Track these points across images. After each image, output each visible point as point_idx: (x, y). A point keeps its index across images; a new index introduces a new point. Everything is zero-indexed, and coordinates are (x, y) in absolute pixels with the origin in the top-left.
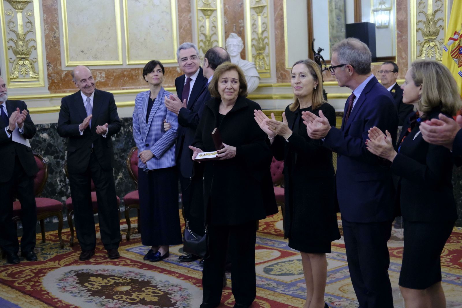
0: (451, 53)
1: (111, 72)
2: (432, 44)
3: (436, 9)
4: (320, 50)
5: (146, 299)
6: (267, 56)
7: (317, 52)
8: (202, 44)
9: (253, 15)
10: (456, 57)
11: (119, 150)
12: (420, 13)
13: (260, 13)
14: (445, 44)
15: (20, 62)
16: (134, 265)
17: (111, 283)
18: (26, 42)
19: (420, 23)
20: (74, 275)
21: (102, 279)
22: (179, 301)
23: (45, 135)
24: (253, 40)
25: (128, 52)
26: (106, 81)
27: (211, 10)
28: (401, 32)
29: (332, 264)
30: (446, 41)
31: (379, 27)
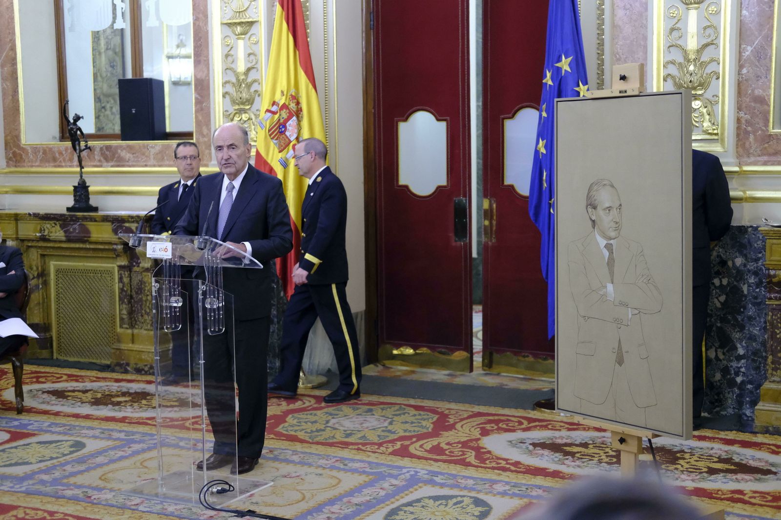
0: (269, 131)
2: (245, 117)
3: (250, 65)
4: (77, 118)
7: (72, 121)
10: (276, 138)
12: (227, 71)
14: (260, 118)
19: (227, 85)
28: (201, 96)
29: (92, 445)
30: (262, 114)
31: (175, 84)
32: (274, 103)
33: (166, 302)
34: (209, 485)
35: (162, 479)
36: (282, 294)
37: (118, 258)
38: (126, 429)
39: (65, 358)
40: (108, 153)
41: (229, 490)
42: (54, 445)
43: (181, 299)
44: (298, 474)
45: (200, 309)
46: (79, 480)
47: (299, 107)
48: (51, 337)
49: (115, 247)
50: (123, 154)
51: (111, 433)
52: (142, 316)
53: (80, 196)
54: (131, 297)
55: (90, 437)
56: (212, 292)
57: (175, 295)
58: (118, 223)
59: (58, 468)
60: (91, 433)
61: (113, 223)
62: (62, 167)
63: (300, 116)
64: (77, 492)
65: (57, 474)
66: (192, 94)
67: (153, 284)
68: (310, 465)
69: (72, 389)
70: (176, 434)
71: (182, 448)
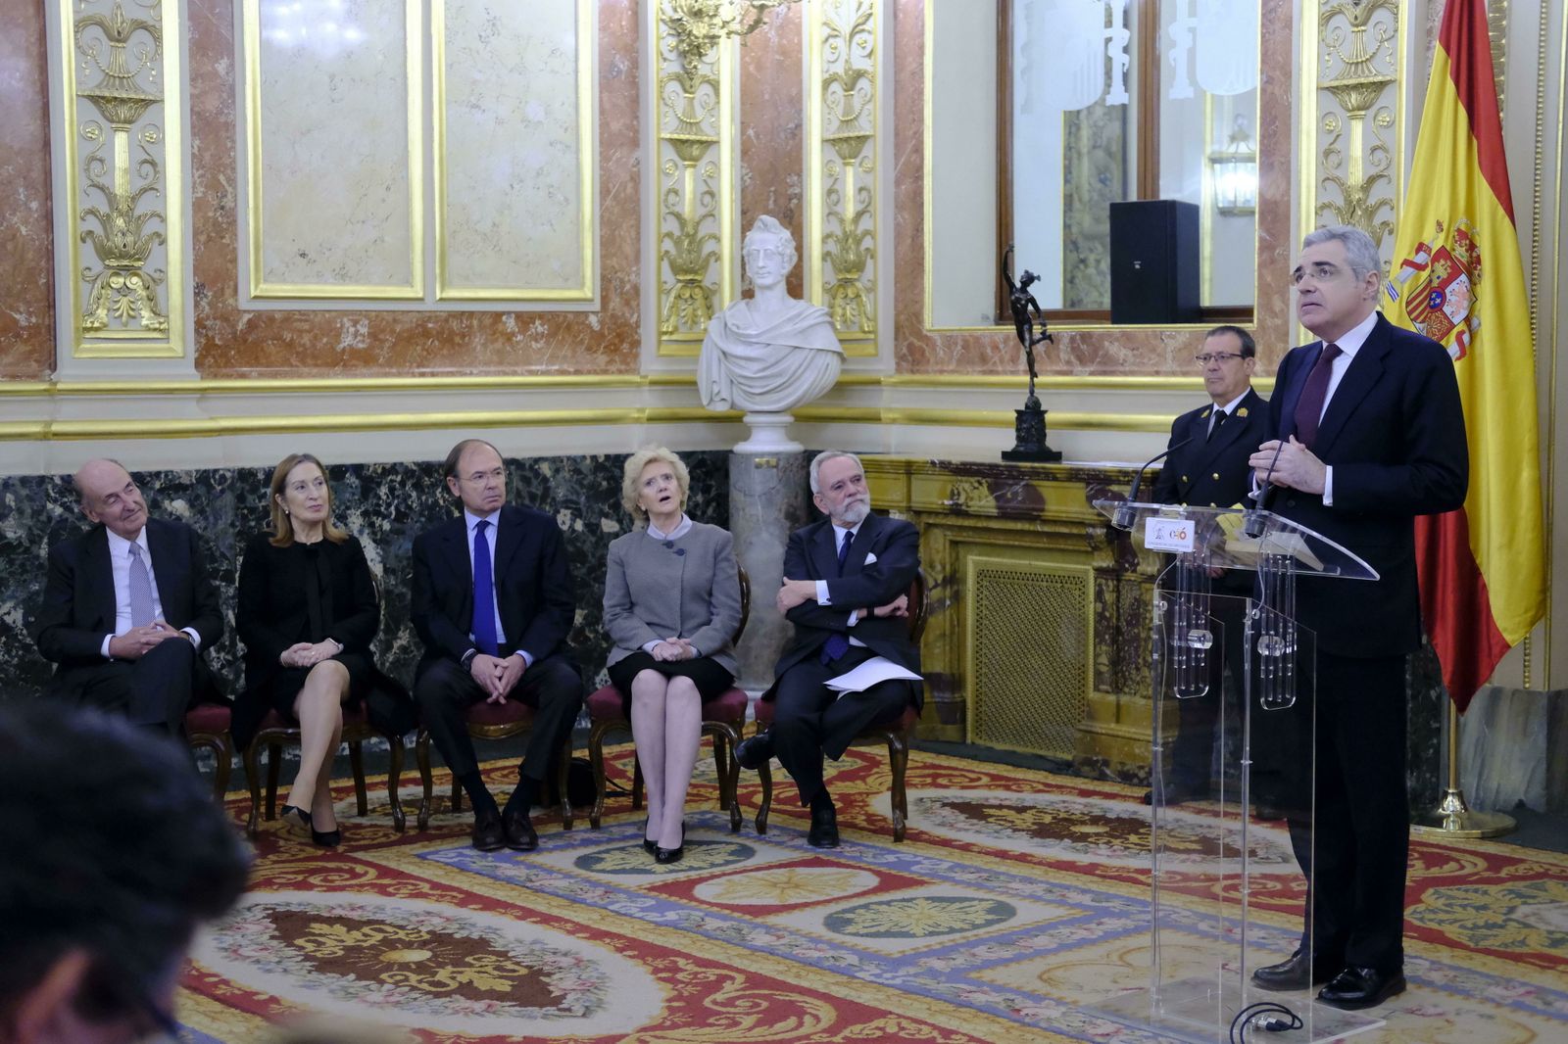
0: (1408, 304)
1: (387, 322)
3: (1374, 171)
5: (476, 984)
6: (869, 290)
7: (1018, 285)
8: (668, 245)
9: (831, 165)
10: (1422, 317)
11: (400, 561)
12: (1327, 182)
13: (851, 158)
14: (1391, 278)
15: (114, 279)
16: (442, 896)
17: (372, 941)
18: (136, 222)
19: (1326, 212)
20: (264, 918)
21: (345, 929)
22: (573, 993)
23: (179, 506)
24: (826, 238)
25: (442, 261)
26: (371, 347)
27: (701, 142)
28: (1272, 235)
29: (1028, 913)
30: (1395, 270)
31: (1226, 213)
32: (1420, 247)
33: (1180, 639)
34: (1251, 1011)
35: (1160, 990)
36: (1424, 639)
37: (1096, 553)
38: (1094, 887)
39: (989, 744)
40: (1084, 347)
41: (1291, 1027)
42: (958, 905)
43: (1209, 635)
44: (1439, 1010)
45: (1247, 657)
46: (1000, 975)
47: (1474, 255)
48: (964, 702)
49: (1090, 530)
50: (1115, 349)
51: (1065, 892)
52: (1138, 669)
53: (1028, 430)
54: (1118, 630)
55: (1025, 897)
56: (1271, 624)
57: (1197, 627)
58: (1098, 483)
59: (962, 950)
60: (1028, 889)
61: (1088, 484)
62: (997, 373)
63: (1476, 272)
64: (995, 998)
65: (960, 961)
66: (1255, 232)
67: (1156, 602)
68: (1467, 995)
69: (997, 802)
70: (1194, 907)
71: (1204, 935)
